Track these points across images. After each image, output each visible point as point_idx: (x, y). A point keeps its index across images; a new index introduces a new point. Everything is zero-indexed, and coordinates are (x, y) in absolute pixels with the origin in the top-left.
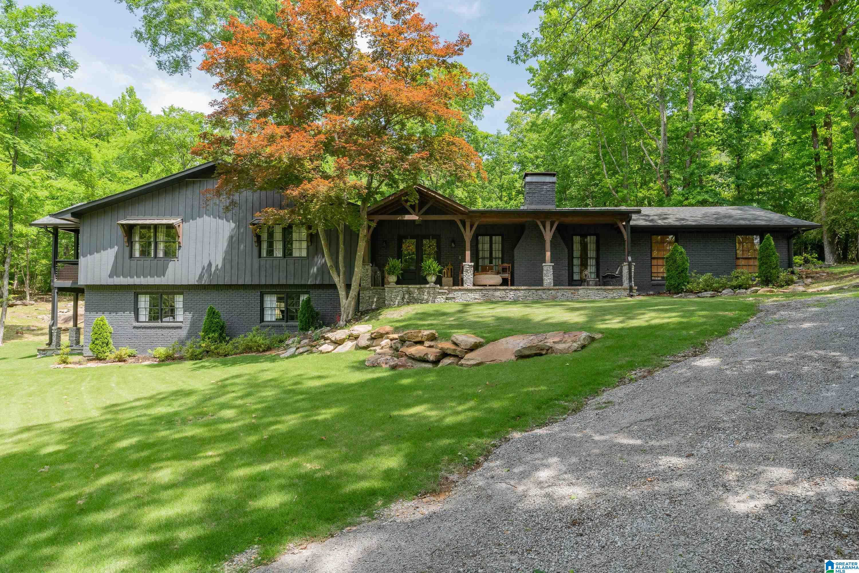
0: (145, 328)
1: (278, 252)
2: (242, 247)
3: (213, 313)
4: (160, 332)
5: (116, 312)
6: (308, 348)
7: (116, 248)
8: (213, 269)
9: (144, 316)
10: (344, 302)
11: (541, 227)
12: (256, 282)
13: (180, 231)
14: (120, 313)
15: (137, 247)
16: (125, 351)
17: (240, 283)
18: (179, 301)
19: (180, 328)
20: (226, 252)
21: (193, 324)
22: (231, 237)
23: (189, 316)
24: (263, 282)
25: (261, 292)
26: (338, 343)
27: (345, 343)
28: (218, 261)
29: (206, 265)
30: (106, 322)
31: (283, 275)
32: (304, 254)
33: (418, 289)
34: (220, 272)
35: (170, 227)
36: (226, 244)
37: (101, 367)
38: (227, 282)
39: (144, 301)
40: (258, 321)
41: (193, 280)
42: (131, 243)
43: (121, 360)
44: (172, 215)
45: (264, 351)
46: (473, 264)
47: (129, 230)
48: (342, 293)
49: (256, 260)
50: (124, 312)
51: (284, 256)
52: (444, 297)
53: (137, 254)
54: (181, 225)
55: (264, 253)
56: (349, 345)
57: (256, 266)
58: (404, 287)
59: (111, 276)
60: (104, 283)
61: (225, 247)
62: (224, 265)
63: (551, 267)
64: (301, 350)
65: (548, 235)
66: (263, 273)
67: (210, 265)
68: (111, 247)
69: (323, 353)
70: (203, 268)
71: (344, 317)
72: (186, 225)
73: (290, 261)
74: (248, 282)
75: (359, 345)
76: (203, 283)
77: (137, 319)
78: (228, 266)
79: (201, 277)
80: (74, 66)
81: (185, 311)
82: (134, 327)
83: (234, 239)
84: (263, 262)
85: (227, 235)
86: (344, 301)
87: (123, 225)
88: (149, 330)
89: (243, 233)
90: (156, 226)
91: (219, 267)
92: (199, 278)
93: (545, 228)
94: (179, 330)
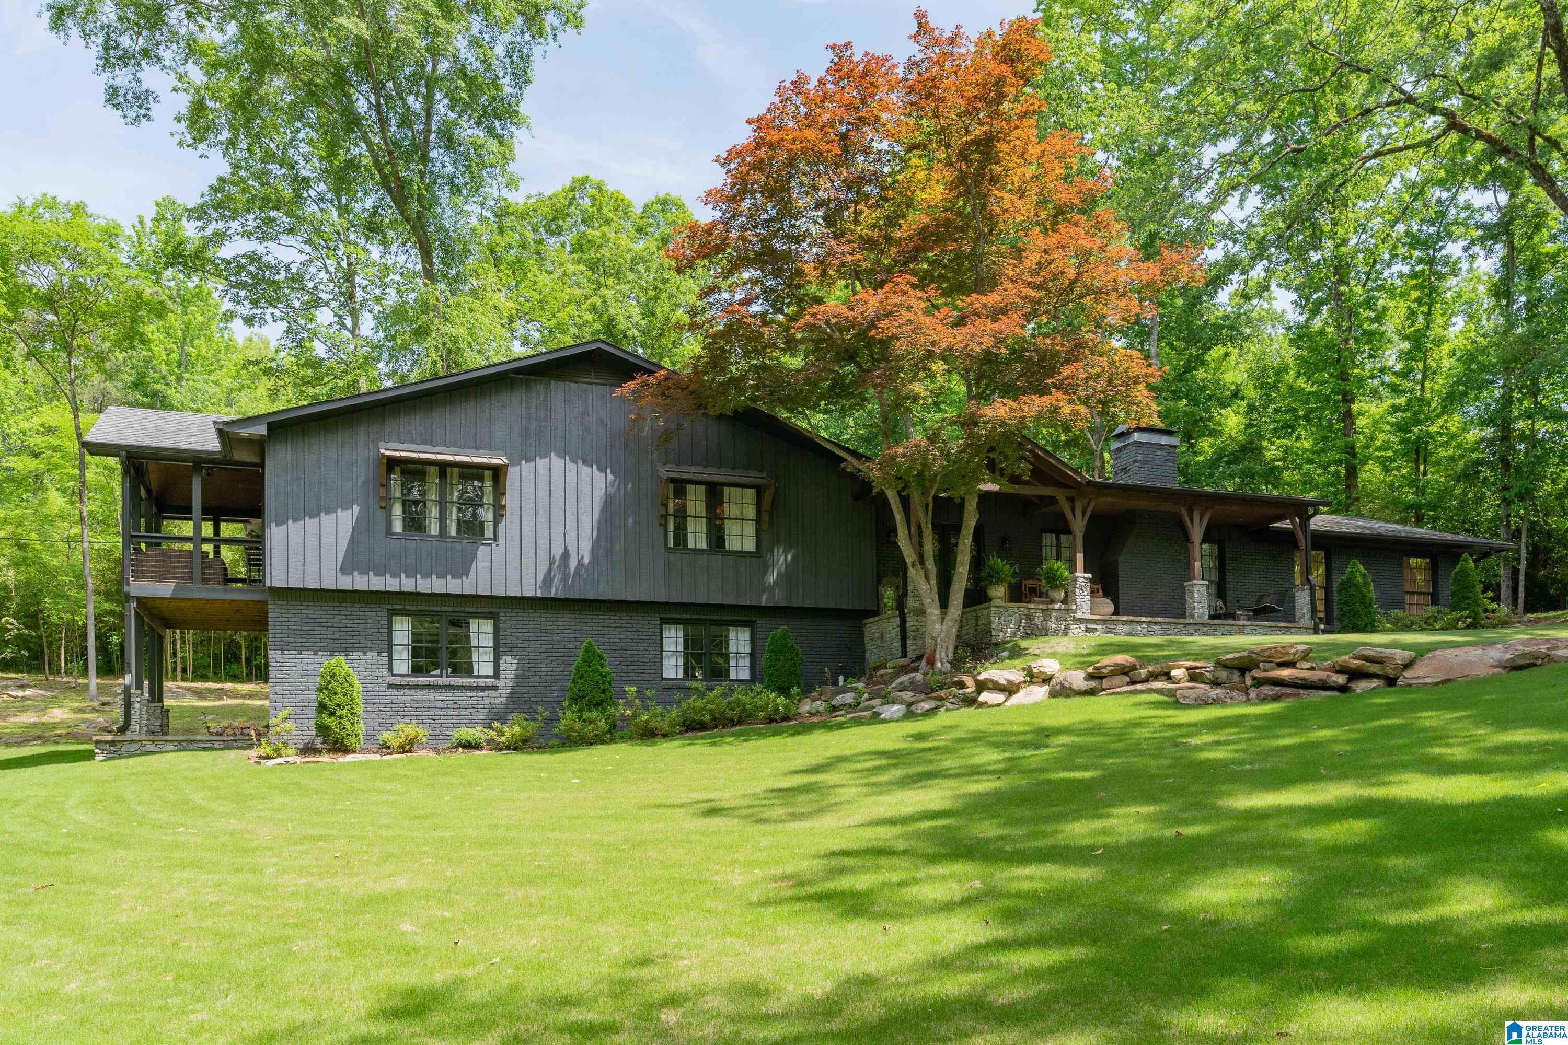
0: (410, 687)
1: (698, 540)
2: (631, 523)
4: (449, 696)
5: (346, 651)
7: (356, 509)
8: (573, 564)
9: (402, 664)
11: (1187, 519)
12: (662, 597)
14: (356, 655)
15: (400, 509)
17: (630, 598)
18: (483, 632)
19: (490, 691)
20: (599, 531)
21: (521, 682)
22: (608, 500)
23: (512, 664)
24: (675, 598)
25: (661, 619)
28: (583, 549)
29: (558, 557)
31: (714, 585)
32: (750, 545)
33: (1043, 611)
34: (587, 571)
36: (598, 511)
38: (604, 591)
39: (402, 631)
40: (658, 676)
41: (527, 588)
42: (384, 502)
46: (1090, 576)
47: (386, 470)
49: (661, 552)
50: (365, 653)
51: (710, 548)
52: (1083, 626)
53: (398, 527)
57: (661, 564)
58: (1022, 608)
59: (343, 571)
60: (329, 585)
61: (596, 519)
62: (595, 558)
63: (1205, 588)
65: (1197, 532)
66: (675, 580)
67: (566, 555)
68: (347, 506)
70: (551, 563)
72: (512, 471)
73: (729, 559)
74: (646, 595)
76: (552, 594)
77: (391, 671)
78: (603, 561)
79: (548, 580)
81: (497, 654)
82: (390, 686)
83: (614, 504)
84: (674, 558)
85: (599, 494)
86: (937, 626)
88: (425, 693)
89: (632, 496)
90: (443, 467)
91: (586, 561)
92: (544, 581)
93: (1192, 520)
94: (491, 694)
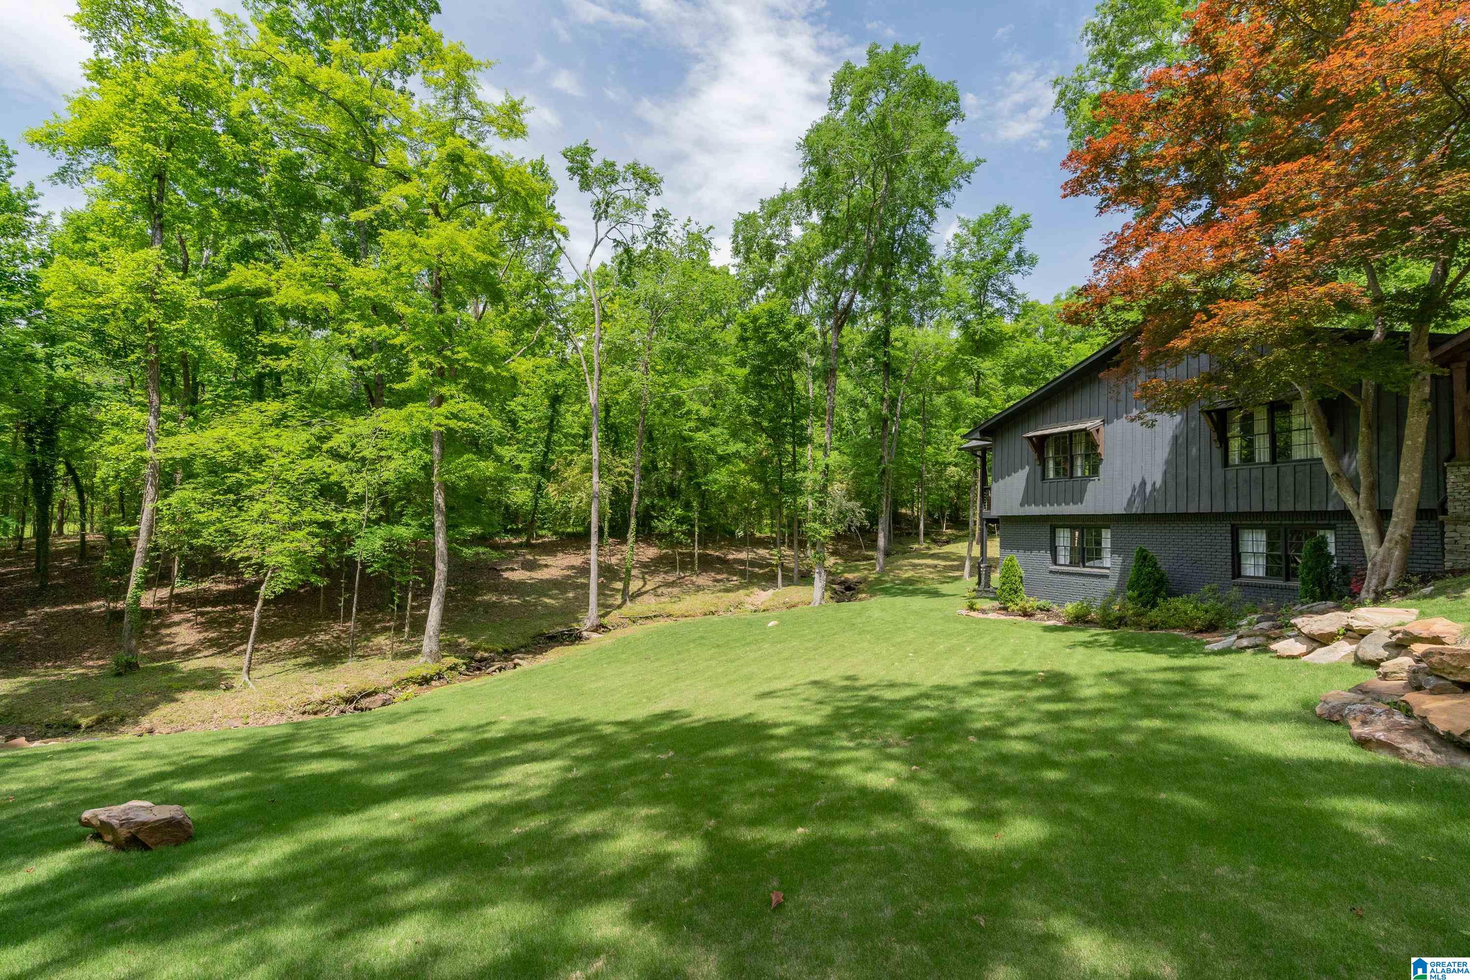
0: (1062, 573)
1: (1262, 453)
2: (1194, 451)
3: (1143, 558)
4: (1081, 580)
5: (1031, 550)
6: (1259, 640)
7: (1027, 469)
8: (1148, 488)
9: (1063, 557)
10: (1372, 548)
12: (1219, 508)
13: (1100, 439)
14: (1035, 553)
15: (1051, 464)
16: (1032, 603)
17: (1191, 511)
18: (1107, 536)
19: (1106, 576)
20: (1167, 462)
21: (1124, 571)
22: (1176, 438)
23: (1119, 560)
24: (1232, 508)
25: (1232, 526)
26: (1320, 641)
27: (1335, 644)
28: (1156, 477)
29: (1138, 485)
30: (1016, 562)
31: (1270, 495)
32: (1316, 453)
34: (1158, 493)
35: (1086, 433)
36: (1167, 450)
37: (1001, 621)
38: (1170, 509)
39: (1063, 538)
40: (1229, 574)
41: (1119, 508)
42: (1043, 461)
43: (1026, 614)
44: (1090, 416)
45: (1200, 631)
47: (1040, 444)
48: (1367, 531)
49: (1219, 471)
50: (1039, 551)
51: (1273, 460)
53: (1051, 475)
54: (1102, 429)
55: (1235, 457)
56: (1343, 649)
57: (1219, 482)
59: (1022, 505)
60: (1015, 513)
61: (1166, 455)
62: (1165, 482)
64: (1245, 642)
66: (1232, 493)
67: (1143, 483)
68: (1022, 468)
69: (1279, 657)
70: (1134, 489)
71: (1371, 582)
72: (1108, 427)
73: (1287, 469)
74: (1205, 508)
75: (1360, 654)
76: (1134, 511)
77: (1055, 562)
78: (1171, 484)
79: (1131, 502)
80: (1033, 261)
81: (1112, 553)
82: (1050, 572)
83: (1180, 440)
84: (1231, 474)
85: (1169, 434)
87: (1030, 438)
89: (1194, 429)
90: (1071, 434)
91: (1158, 485)
92: (1128, 504)
94: (1105, 581)
